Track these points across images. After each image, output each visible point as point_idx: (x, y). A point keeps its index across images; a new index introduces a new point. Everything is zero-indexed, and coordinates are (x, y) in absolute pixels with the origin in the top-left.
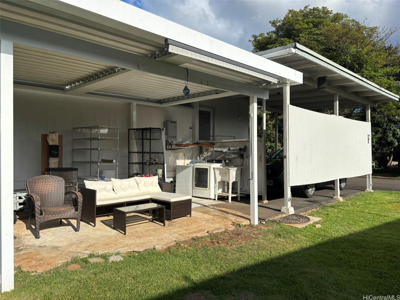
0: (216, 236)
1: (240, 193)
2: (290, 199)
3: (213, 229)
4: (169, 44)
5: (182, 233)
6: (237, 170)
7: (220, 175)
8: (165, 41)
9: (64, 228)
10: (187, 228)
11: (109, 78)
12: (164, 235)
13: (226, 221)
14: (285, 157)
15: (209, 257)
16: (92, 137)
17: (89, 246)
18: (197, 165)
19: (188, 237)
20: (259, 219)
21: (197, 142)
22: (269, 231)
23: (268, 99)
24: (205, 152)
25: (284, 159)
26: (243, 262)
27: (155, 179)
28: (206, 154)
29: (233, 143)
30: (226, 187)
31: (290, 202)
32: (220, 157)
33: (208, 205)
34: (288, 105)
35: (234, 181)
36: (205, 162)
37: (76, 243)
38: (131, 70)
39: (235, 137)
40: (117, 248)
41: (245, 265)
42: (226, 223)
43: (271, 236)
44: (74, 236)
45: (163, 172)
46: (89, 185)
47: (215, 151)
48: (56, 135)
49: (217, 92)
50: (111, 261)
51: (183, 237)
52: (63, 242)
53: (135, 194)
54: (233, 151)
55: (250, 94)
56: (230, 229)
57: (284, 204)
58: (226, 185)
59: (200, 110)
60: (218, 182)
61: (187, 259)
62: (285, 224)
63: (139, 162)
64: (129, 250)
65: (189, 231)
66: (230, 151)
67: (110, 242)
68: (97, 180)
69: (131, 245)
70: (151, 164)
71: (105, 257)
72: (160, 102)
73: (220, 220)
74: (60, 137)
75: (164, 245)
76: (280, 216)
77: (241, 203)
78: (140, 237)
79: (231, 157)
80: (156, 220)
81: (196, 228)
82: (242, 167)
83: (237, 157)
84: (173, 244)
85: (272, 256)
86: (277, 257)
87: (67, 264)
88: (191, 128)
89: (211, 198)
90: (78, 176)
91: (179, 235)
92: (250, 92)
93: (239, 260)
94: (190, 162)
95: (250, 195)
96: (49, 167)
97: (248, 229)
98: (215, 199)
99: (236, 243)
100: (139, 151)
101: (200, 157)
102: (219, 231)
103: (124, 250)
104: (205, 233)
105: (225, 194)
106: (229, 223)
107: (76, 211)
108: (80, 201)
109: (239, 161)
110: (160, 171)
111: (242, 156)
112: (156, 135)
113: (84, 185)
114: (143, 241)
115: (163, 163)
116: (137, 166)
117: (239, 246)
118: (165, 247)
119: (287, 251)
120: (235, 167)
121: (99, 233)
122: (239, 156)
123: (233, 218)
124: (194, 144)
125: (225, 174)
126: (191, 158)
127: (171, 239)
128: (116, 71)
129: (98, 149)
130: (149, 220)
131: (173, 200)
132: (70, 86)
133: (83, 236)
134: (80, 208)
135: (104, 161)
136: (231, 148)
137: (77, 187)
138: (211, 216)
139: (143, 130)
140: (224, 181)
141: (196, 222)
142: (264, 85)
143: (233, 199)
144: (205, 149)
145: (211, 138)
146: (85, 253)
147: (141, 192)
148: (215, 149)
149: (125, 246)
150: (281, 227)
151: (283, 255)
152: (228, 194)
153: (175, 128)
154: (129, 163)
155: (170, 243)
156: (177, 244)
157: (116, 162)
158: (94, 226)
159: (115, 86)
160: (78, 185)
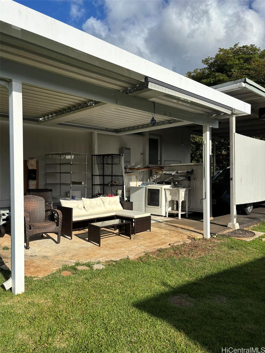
0: (177, 248)
1: (188, 211)
2: (236, 216)
3: (174, 242)
4: (148, 82)
5: (148, 245)
6: (186, 191)
7: (170, 195)
8: (145, 79)
9: (47, 241)
10: (150, 241)
11: (83, 111)
12: (133, 247)
13: (182, 235)
14: (232, 179)
15: (177, 266)
16: (62, 162)
17: (73, 256)
18: (148, 187)
19: (154, 249)
20: (211, 233)
21: (148, 166)
22: (222, 244)
23: (218, 128)
24: (155, 175)
25: (230, 181)
26: (208, 270)
27: (117, 199)
28: (155, 177)
29: (180, 167)
30: (175, 206)
31: (236, 219)
32: (168, 179)
33: (162, 222)
34: (234, 133)
35: (183, 200)
36: (156, 184)
37: (61, 254)
38: (106, 103)
39: (180, 161)
40: (97, 257)
41: (210, 273)
42: (182, 237)
43: (225, 248)
44: (56, 247)
45: (122, 192)
46: (65, 203)
47: (165, 174)
48: (34, 161)
49: (170, 122)
50: (95, 269)
51: (149, 248)
52: (49, 252)
53: (101, 212)
54: (181, 174)
55: (204, 123)
56: (188, 242)
57: (230, 220)
58: (175, 204)
59: (150, 138)
60: (169, 201)
61: (159, 267)
62: (235, 238)
63: (100, 184)
64: (107, 260)
65: (153, 244)
66: (178, 174)
67: (88, 252)
68: (69, 199)
69: (107, 255)
70: (112, 185)
71: (88, 265)
72: (117, 131)
73: (177, 235)
74: (37, 162)
75: (136, 255)
76: (228, 231)
77: (190, 220)
78: (113, 248)
79: (179, 179)
80: (123, 234)
81: (158, 241)
82: (189, 188)
83: (184, 179)
84: (143, 255)
85: (231, 266)
86: (236, 266)
87: (60, 271)
88: (142, 154)
89: (162, 215)
90: (53, 196)
91: (146, 246)
92: (204, 122)
93: (204, 268)
94: (142, 184)
95: (203, 213)
96: (29, 188)
97: (203, 242)
98: (166, 216)
99: (196, 254)
100: (100, 174)
101: (150, 179)
102: (179, 244)
103: (103, 259)
104: (167, 246)
105: (175, 212)
106: (185, 237)
107: (57, 226)
108: (61, 218)
109: (186, 183)
110: (120, 192)
111: (189, 179)
112: (116, 160)
113: (60, 203)
114: (117, 252)
115: (122, 184)
116: (99, 187)
117: (199, 256)
118: (137, 257)
119: (243, 261)
120: (184, 188)
121: (77, 245)
122: (186, 178)
123: (188, 233)
124: (144, 168)
125: (175, 194)
126: (142, 180)
127: (140, 250)
128: (89, 105)
129: (70, 172)
130: (116, 234)
131: (136, 217)
132: (43, 117)
133: (64, 247)
134: (60, 223)
135: (74, 183)
136: (179, 172)
137: (52, 205)
138: (167, 231)
139: (104, 156)
140: (173, 201)
141: (157, 236)
142: (214, 115)
143: (182, 216)
144: (155, 172)
145: (159, 163)
146: (71, 262)
147: (107, 209)
148: (164, 172)
149: (103, 256)
150: (232, 241)
151: (241, 264)
152: (178, 212)
153: (129, 154)
154: (93, 185)
155: (140, 253)
156: (146, 254)
157: (85, 184)
158: (70, 239)
159: (84, 118)
160: (53, 203)
